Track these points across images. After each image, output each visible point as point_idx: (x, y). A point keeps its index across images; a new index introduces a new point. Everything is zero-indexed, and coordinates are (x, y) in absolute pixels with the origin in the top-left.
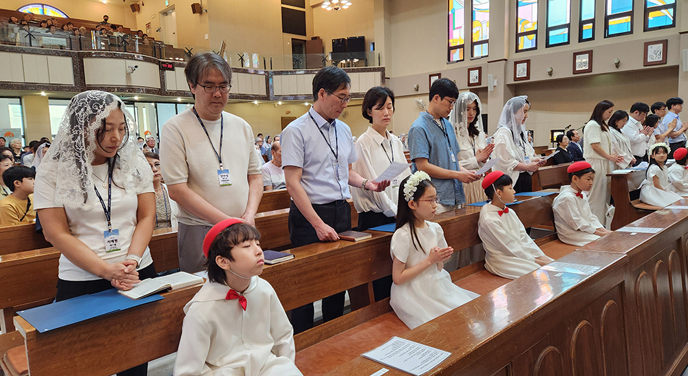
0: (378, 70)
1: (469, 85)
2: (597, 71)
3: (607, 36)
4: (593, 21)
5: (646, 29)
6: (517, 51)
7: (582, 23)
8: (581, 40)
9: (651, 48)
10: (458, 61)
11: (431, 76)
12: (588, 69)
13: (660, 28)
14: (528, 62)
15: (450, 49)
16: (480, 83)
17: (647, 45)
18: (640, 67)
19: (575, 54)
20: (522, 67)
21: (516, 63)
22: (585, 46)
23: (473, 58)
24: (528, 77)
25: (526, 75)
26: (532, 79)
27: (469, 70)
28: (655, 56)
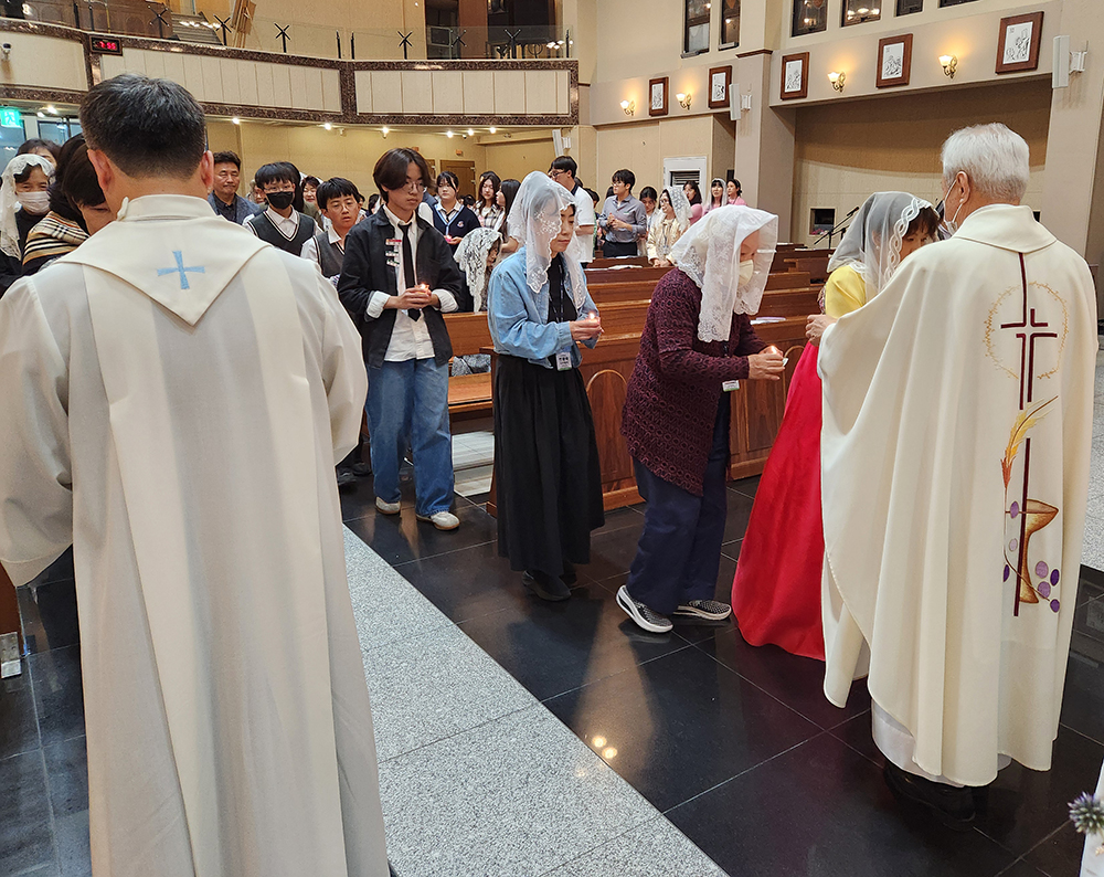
0: (565, 65)
1: (712, 105)
2: (915, 84)
6: (796, 32)
9: (1012, 31)
11: (652, 82)
12: (900, 75)
14: (804, 57)
15: (690, 22)
16: (726, 103)
17: (1006, 22)
18: (989, 75)
19: (884, 42)
20: (795, 67)
21: (786, 59)
23: (724, 46)
24: (803, 93)
25: (799, 89)
26: (812, 97)
27: (713, 71)
28: (1016, 50)
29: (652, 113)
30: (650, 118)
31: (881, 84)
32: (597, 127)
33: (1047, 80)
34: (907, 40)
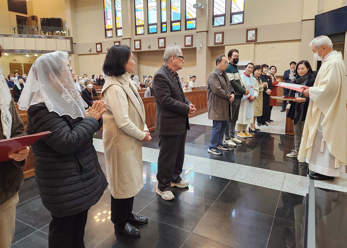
0: (68, 38)
3: (171, 30)
4: (166, 23)
5: (186, 29)
6: (136, 34)
7: (162, 24)
8: (162, 32)
9: (187, 38)
10: (110, 37)
11: (97, 44)
12: (164, 46)
13: (191, 29)
14: (140, 40)
15: (106, 30)
17: (186, 36)
18: (184, 47)
19: (159, 39)
20: (137, 43)
21: (135, 41)
22: (163, 35)
23: (117, 36)
25: (139, 48)
26: (143, 49)
27: (115, 42)
28: (188, 42)
29: (97, 52)
30: (97, 53)
31: (159, 48)
32: (79, 55)
33: (195, 49)
34: (165, 38)
